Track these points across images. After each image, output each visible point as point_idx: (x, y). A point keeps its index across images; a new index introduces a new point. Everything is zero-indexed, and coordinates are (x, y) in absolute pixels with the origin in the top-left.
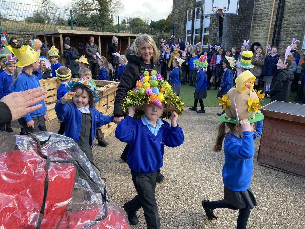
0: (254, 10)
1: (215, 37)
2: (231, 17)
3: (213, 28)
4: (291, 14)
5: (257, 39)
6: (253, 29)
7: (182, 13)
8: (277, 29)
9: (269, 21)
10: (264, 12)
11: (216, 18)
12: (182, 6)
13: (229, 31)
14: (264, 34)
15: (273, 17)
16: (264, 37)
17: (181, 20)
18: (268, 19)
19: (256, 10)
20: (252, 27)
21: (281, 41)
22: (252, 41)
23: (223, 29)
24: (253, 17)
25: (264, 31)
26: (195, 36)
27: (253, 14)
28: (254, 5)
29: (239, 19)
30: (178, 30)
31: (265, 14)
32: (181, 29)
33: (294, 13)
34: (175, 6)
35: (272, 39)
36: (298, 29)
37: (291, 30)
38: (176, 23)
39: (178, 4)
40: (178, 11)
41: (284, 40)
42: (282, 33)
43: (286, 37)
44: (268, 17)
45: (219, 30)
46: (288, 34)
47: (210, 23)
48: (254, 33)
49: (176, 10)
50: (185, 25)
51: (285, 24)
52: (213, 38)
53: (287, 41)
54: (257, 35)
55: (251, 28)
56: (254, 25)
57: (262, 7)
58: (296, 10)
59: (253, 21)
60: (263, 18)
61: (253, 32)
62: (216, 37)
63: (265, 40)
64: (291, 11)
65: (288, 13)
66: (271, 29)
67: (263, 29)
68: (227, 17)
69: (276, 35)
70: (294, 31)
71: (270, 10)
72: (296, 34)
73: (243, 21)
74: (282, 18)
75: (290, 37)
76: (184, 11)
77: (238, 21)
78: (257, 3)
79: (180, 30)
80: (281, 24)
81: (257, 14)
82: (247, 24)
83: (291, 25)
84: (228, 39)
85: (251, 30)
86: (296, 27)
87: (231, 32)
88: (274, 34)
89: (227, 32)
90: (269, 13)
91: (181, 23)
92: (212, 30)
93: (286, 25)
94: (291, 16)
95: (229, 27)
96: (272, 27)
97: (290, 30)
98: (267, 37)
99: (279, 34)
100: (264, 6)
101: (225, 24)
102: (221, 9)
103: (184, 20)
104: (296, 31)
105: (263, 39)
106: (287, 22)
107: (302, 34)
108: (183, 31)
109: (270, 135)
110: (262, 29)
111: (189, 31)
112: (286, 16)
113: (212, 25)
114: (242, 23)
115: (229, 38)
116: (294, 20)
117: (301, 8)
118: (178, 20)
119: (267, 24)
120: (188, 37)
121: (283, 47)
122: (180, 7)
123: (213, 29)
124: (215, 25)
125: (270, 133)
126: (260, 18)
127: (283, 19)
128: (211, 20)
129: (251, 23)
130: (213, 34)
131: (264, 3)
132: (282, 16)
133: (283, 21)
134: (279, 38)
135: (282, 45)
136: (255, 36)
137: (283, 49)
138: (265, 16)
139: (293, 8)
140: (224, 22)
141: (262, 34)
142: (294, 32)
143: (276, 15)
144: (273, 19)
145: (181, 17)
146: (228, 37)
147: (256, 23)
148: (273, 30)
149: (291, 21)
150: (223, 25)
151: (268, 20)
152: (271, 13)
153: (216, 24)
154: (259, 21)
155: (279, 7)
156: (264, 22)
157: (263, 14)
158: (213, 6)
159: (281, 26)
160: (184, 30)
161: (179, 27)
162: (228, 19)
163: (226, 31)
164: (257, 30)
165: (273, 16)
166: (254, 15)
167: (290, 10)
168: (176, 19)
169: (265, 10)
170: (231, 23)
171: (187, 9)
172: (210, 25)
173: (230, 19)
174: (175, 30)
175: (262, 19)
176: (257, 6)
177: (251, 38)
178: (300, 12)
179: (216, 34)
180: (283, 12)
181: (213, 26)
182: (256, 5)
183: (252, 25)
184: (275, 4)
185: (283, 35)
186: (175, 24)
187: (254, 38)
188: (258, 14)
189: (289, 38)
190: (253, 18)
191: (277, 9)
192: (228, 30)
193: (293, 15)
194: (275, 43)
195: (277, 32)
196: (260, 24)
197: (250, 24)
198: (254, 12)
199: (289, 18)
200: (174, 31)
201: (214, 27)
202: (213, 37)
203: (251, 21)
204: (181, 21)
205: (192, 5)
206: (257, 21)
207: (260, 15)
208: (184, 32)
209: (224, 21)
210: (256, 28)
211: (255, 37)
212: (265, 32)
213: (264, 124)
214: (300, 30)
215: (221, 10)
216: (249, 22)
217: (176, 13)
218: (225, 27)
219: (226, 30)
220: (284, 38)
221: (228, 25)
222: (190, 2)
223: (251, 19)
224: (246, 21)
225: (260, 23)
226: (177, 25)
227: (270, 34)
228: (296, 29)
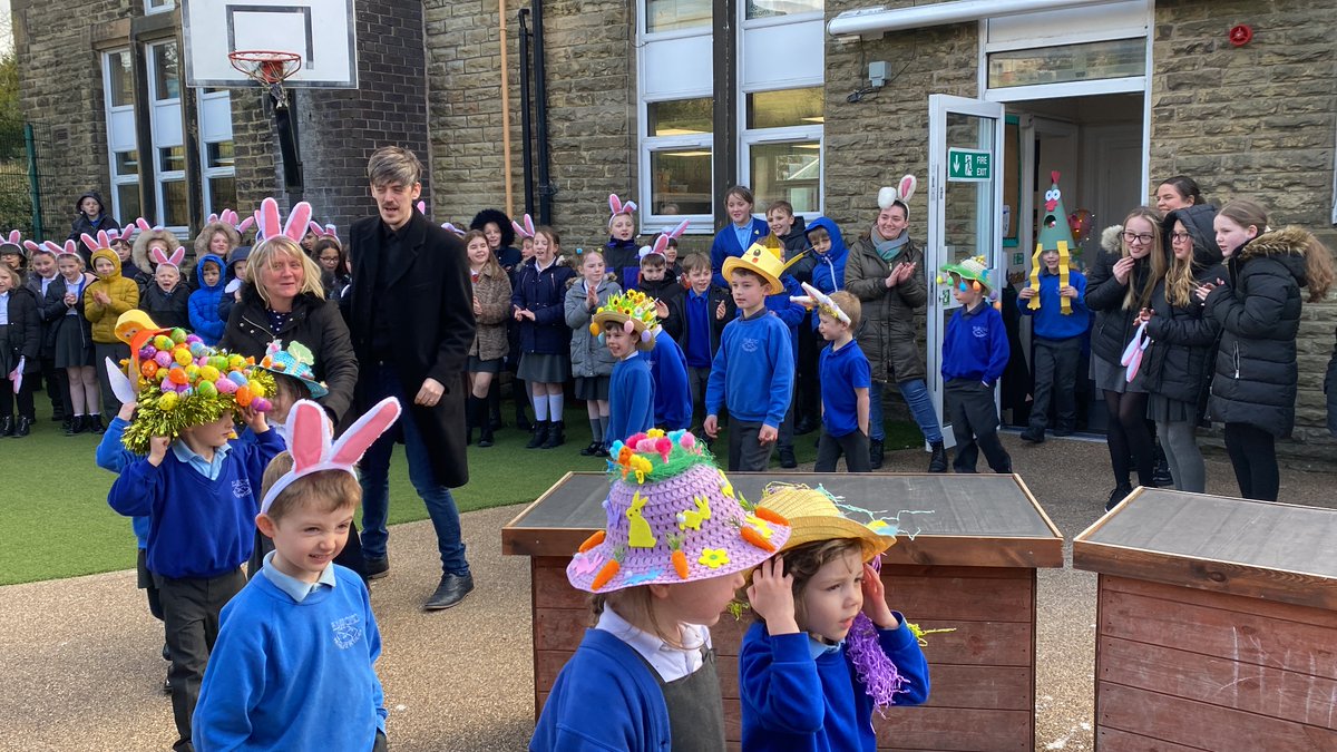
0: (429, 69)
1: (267, 186)
2: (326, 95)
3: (250, 144)
4: (574, 94)
5: (463, 195)
6: (440, 150)
7: (73, 66)
8: (535, 154)
9: (495, 117)
10: (472, 80)
11: (262, 97)
12: (67, 33)
13: (332, 162)
14: (486, 172)
15: (510, 103)
16: (489, 184)
17: (69, 101)
18: (494, 110)
19: (434, 69)
20: (433, 140)
21: (558, 201)
22: (443, 205)
23: (302, 148)
24: (431, 101)
25: (485, 159)
26: (165, 185)
27: (427, 85)
28: (422, 49)
29: (368, 105)
30: (61, 153)
31: (475, 87)
32: (80, 146)
33: (584, 89)
34: (27, 27)
35: (522, 195)
36: (610, 153)
37: (587, 158)
38: (43, 118)
39: (41, 18)
40: (47, 57)
41: (570, 198)
42: (556, 169)
43: (576, 187)
44: (489, 103)
45: (281, 153)
46: (579, 174)
47: (235, 118)
48: (445, 169)
49: (34, 48)
50: (99, 125)
51: (561, 131)
52: (258, 189)
53: (583, 204)
54: (459, 179)
55: (429, 144)
56: (441, 132)
57: (457, 59)
58: (588, 78)
59: (431, 116)
60: (472, 105)
61: (440, 163)
62: (274, 186)
63: (496, 197)
64: (573, 81)
65: (564, 90)
66: (513, 151)
67: (481, 153)
68: (314, 98)
69: (535, 179)
70: (598, 162)
71: (492, 74)
72: (606, 175)
73: (391, 118)
74: (544, 108)
75: (590, 187)
76: (80, 57)
77: (367, 115)
78: (434, 40)
79: (72, 153)
80: (545, 135)
81: (446, 89)
82: (409, 128)
83: (584, 136)
84: (334, 196)
85: (431, 157)
86: (601, 146)
87: (341, 163)
88: (528, 175)
89: (323, 163)
90: (490, 83)
91: (74, 116)
92: (247, 153)
93: (563, 138)
94: (576, 101)
95: (330, 143)
96: (513, 145)
97: (584, 158)
98: (504, 188)
99: (546, 176)
100: (465, 56)
101: (307, 127)
102: (278, 58)
103: (87, 104)
104: (605, 161)
105: (486, 195)
106: (567, 124)
107: (630, 176)
108: (92, 156)
109: (568, 635)
110: (475, 152)
111: (124, 157)
112: (559, 102)
113: (245, 128)
114: (386, 126)
115: (338, 192)
116: (591, 118)
117: (605, 73)
118: (56, 102)
119: (492, 131)
120: (121, 188)
121: (571, 228)
122: (58, 34)
123: (253, 148)
124: (257, 128)
125: (567, 629)
126: (461, 105)
127: (550, 112)
128: (234, 106)
129: (425, 127)
130: (257, 171)
131: (462, 43)
132: (545, 103)
133: (551, 119)
134: (549, 190)
135: (565, 219)
136: (451, 180)
137: (571, 236)
138: (480, 98)
139: (579, 70)
140: (300, 120)
141: (481, 172)
142: (601, 167)
143: (519, 93)
144: (510, 110)
145: (67, 86)
146: (333, 188)
147: (444, 125)
148: (520, 156)
149: (581, 121)
150: (300, 130)
151: (494, 115)
152: (500, 86)
153: (264, 126)
154: (457, 118)
155: (527, 65)
156: (479, 121)
157: (468, 89)
158: (232, 44)
159: (546, 140)
160: (95, 151)
161: (62, 134)
162: (317, 107)
163: (319, 159)
164: (453, 154)
165: (510, 98)
166: (431, 90)
167: (568, 79)
168: (39, 93)
169: (474, 71)
170: (336, 124)
171: (96, 49)
172: (236, 129)
173: (330, 106)
174: (41, 151)
175: (466, 111)
176: (435, 51)
177: (437, 191)
178: (604, 88)
179: (271, 172)
180: (544, 86)
181: (251, 132)
182: (431, 47)
183: (429, 135)
184: (510, 50)
185: (560, 178)
186: (37, 120)
187: (448, 192)
188: (447, 86)
189: (586, 191)
190: (427, 103)
191: (517, 69)
192: (325, 153)
193: (581, 98)
194: (539, 210)
195: (535, 167)
196: (463, 131)
197: (424, 129)
198: (430, 80)
199: (570, 108)
200: (34, 159)
201: (255, 140)
202: (260, 185)
203: (425, 117)
204: (72, 105)
205: (124, 27)
206: (450, 119)
207: (455, 93)
208: (96, 161)
209: (299, 113)
210: (452, 146)
211: (451, 185)
212: (488, 163)
213: (538, 592)
214: (618, 160)
215: (279, 64)
216: (416, 119)
217: (37, 64)
218: (307, 142)
219: (316, 154)
220: (566, 189)
221: (323, 133)
222: (110, 15)
223: (423, 109)
224: (401, 117)
225: (461, 125)
226: (49, 124)
227: (513, 175)
228: (605, 153)
